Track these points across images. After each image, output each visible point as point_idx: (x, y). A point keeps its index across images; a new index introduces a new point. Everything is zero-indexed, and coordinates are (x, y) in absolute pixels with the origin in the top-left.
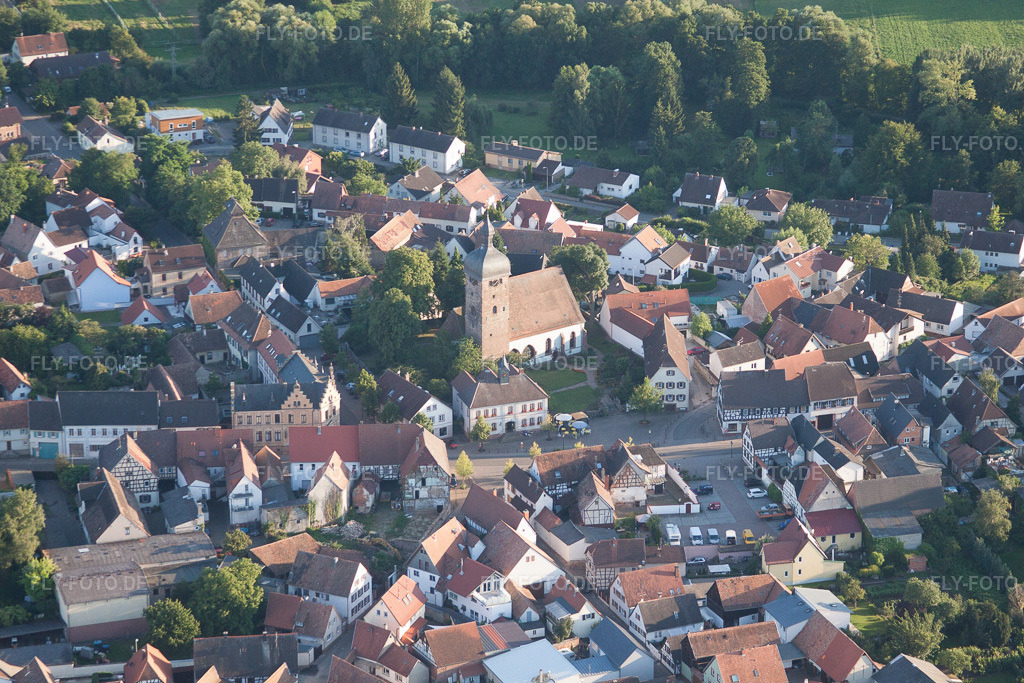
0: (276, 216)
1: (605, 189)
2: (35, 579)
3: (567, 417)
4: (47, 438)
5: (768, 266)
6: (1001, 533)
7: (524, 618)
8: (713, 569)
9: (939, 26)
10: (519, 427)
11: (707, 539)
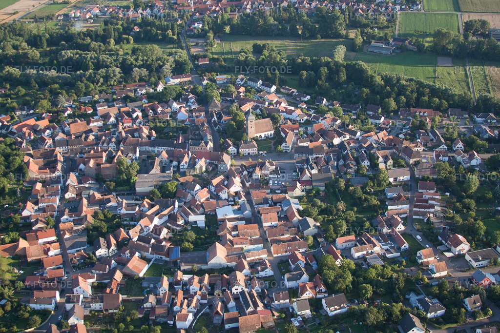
0: (228, 101)
1: (302, 98)
2: (132, 181)
3: (262, 152)
4: (152, 149)
5: (322, 120)
6: (342, 188)
7: (230, 200)
8: (277, 191)
9: (392, 66)
10: (251, 154)
11: (278, 184)
